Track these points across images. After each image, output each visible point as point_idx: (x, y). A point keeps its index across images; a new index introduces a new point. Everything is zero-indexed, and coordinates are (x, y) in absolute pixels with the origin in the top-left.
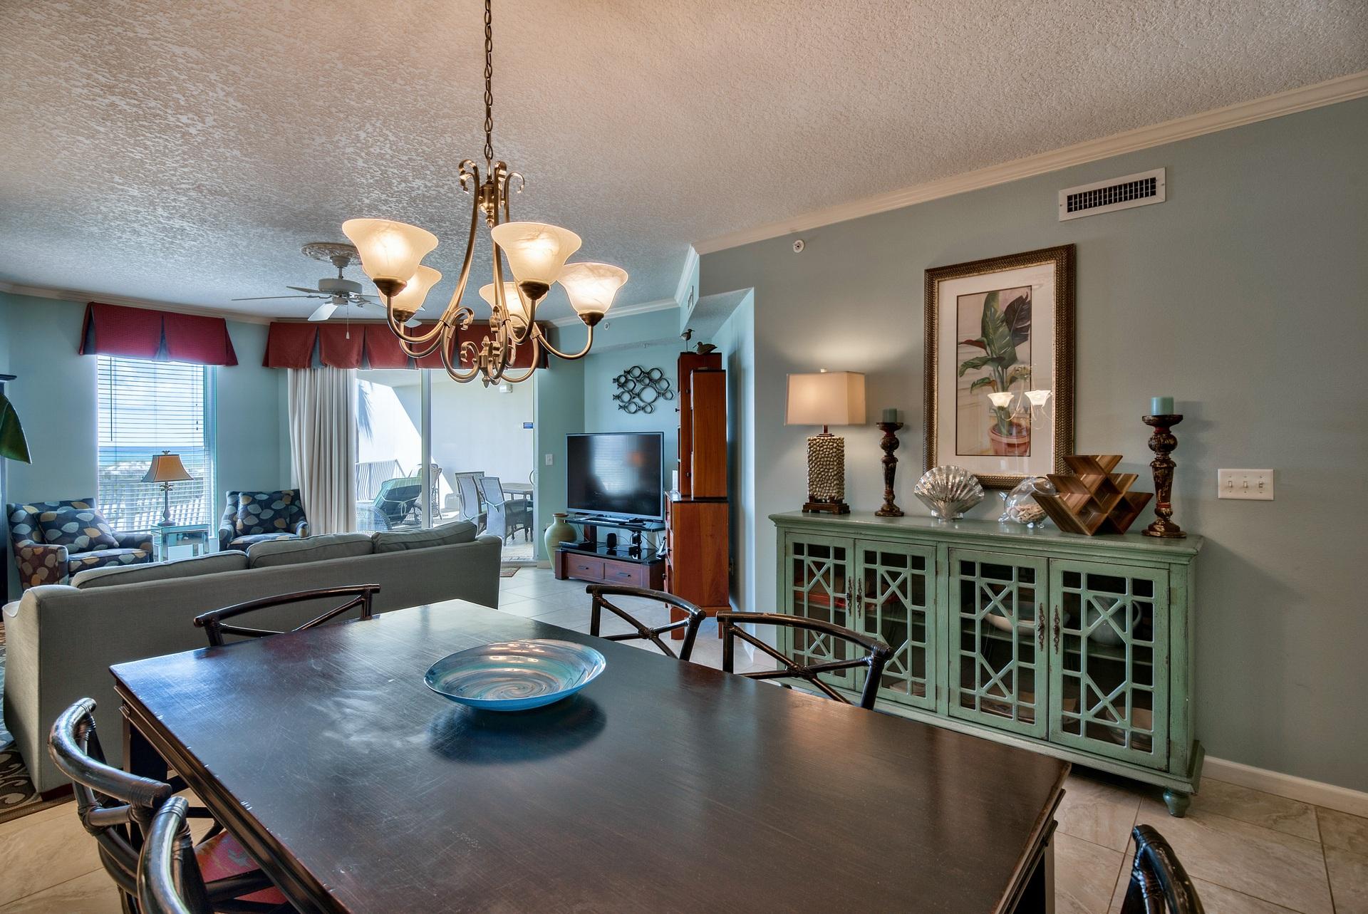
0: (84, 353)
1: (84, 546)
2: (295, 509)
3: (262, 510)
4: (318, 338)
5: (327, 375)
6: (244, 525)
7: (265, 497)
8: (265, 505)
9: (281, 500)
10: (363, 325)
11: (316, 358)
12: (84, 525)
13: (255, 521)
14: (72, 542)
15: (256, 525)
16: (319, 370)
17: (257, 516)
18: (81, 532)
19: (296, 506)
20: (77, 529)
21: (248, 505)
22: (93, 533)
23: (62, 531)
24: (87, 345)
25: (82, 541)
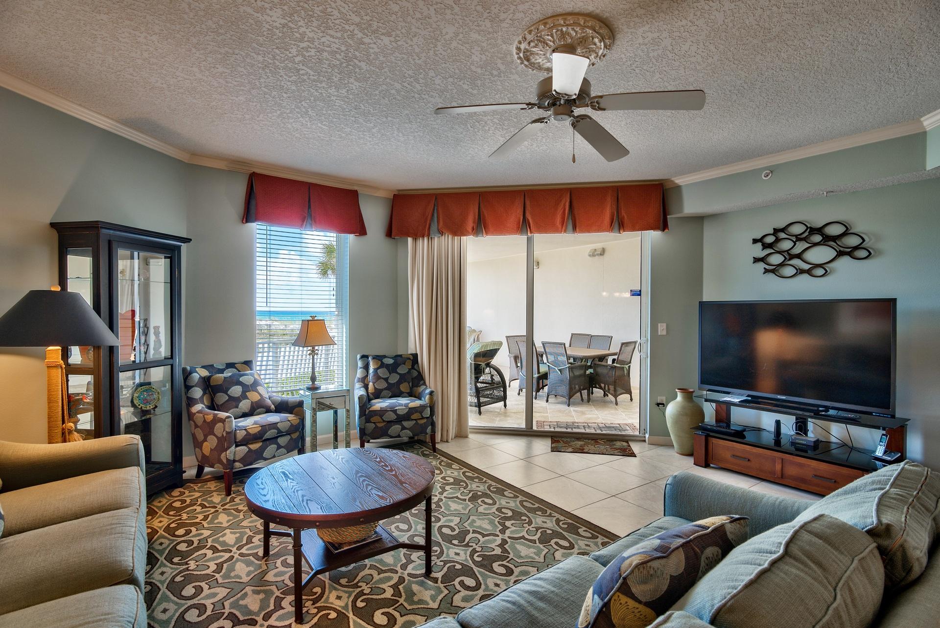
0: (247, 222)
1: (247, 411)
2: (415, 374)
3: (390, 374)
4: (436, 208)
5: (443, 243)
6: (375, 388)
7: (391, 361)
8: (392, 369)
9: (404, 364)
10: (477, 192)
11: (434, 227)
12: (246, 388)
13: (384, 385)
14: (237, 407)
15: (386, 389)
16: (436, 239)
17: (386, 380)
18: (244, 396)
19: (416, 370)
20: (240, 393)
21: (378, 368)
22: (253, 397)
23: (228, 395)
24: (248, 216)
25: (245, 405)
